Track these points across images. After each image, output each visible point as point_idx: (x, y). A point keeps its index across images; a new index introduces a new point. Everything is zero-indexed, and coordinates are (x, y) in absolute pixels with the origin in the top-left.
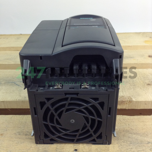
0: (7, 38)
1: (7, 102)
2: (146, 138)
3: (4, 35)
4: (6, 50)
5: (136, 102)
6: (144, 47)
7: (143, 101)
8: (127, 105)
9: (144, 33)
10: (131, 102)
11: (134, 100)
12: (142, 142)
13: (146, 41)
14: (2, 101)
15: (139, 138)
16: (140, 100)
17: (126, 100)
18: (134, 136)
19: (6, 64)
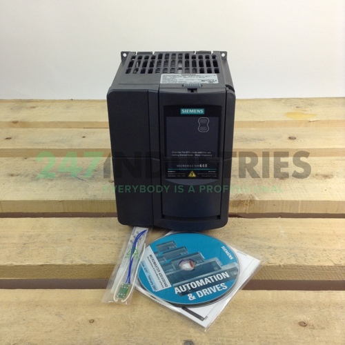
0: (49, 107)
1: (68, 202)
2: (266, 243)
3: (41, 101)
4: (48, 127)
5: (260, 202)
6: (285, 124)
7: (270, 201)
8: (248, 207)
9: (288, 99)
10: (252, 201)
11: (257, 199)
12: (260, 247)
13: (289, 114)
14: (60, 200)
15: (258, 242)
16: (266, 199)
17: (246, 199)
18: (251, 240)
19: (55, 149)
